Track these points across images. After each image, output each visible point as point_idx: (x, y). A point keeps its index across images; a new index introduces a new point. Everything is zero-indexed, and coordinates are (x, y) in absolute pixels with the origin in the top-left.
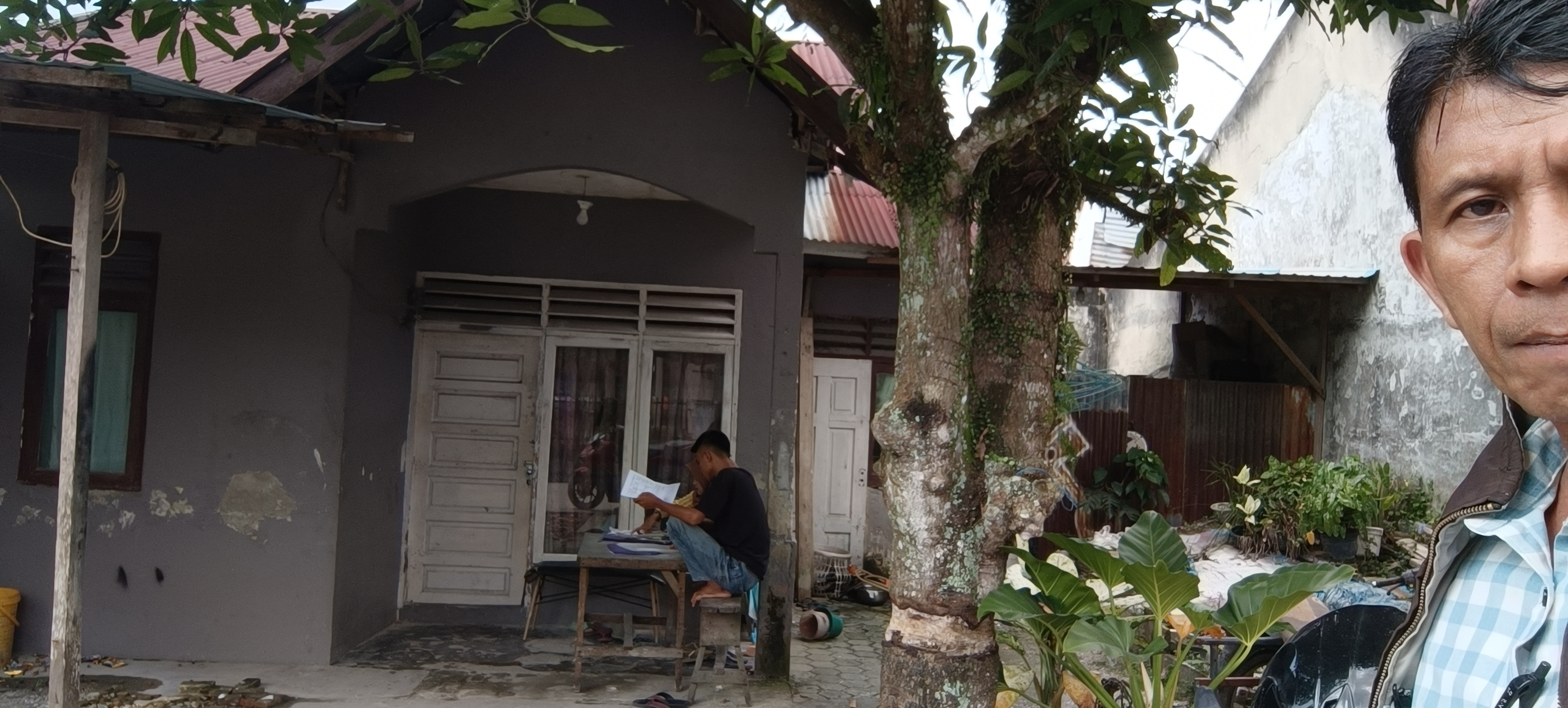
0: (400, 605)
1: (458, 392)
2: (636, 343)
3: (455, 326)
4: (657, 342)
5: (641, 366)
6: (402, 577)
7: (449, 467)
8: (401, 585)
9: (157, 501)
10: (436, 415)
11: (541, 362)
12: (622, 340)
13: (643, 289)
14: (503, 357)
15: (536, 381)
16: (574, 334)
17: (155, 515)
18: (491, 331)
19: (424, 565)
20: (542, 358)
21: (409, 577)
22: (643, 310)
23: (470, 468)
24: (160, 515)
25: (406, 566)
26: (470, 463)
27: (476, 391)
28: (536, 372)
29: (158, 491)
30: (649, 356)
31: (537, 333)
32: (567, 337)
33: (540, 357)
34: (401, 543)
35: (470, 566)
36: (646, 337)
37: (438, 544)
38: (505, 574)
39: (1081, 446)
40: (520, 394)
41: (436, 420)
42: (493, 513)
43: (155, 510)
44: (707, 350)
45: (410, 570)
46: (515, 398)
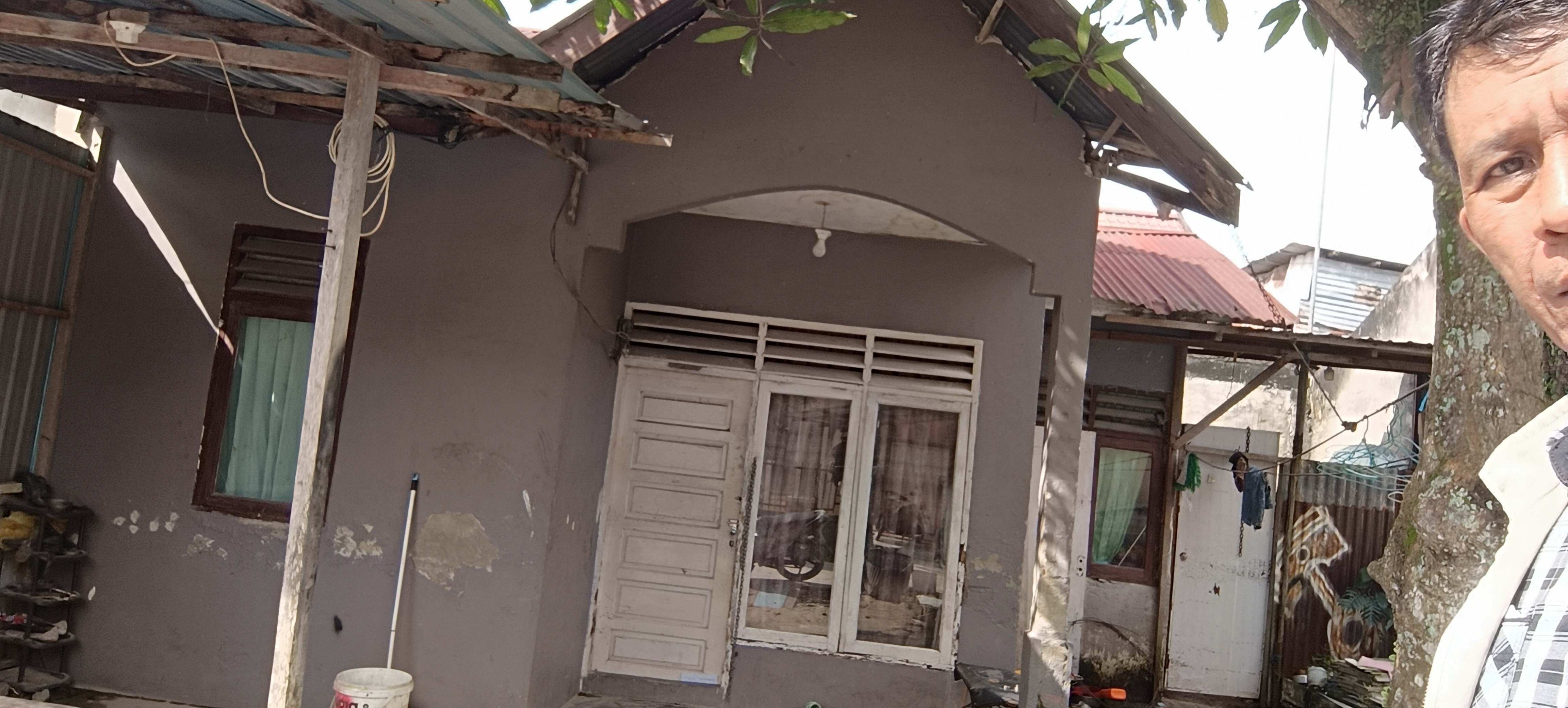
0: (584, 673)
1: (660, 438)
2: (859, 394)
3: (663, 363)
4: (884, 394)
5: (864, 420)
6: (588, 642)
7: (646, 520)
8: (587, 650)
9: (343, 539)
10: (636, 462)
11: (753, 409)
12: (844, 390)
13: (871, 333)
14: (711, 402)
15: (747, 430)
16: (791, 379)
17: (339, 555)
18: (702, 371)
19: (612, 630)
20: (754, 404)
21: (596, 643)
22: (869, 357)
23: (669, 523)
24: (344, 555)
25: (593, 630)
26: (669, 517)
27: (679, 437)
28: (747, 419)
29: (344, 528)
30: (874, 410)
31: (752, 377)
32: (782, 383)
33: (752, 403)
34: (589, 603)
35: (662, 635)
36: (872, 389)
37: (629, 607)
38: (701, 647)
39: (1340, 547)
40: (728, 444)
41: (635, 466)
42: (690, 576)
43: (339, 549)
44: (940, 407)
45: (597, 633)
46: (721, 447)
